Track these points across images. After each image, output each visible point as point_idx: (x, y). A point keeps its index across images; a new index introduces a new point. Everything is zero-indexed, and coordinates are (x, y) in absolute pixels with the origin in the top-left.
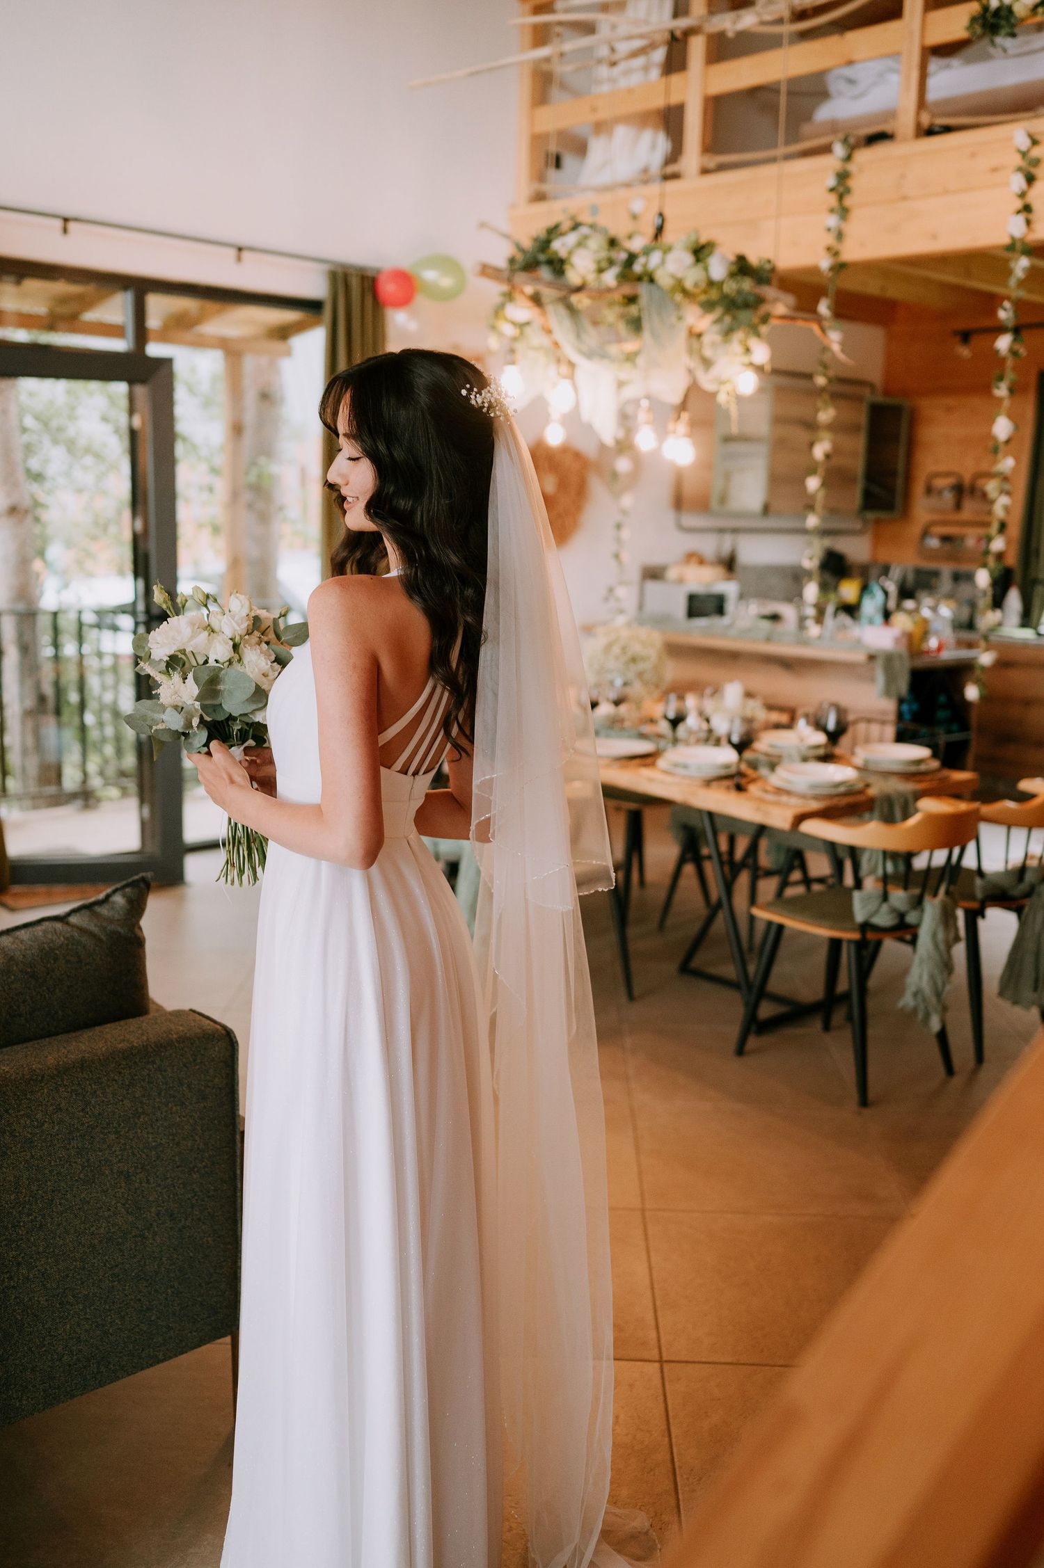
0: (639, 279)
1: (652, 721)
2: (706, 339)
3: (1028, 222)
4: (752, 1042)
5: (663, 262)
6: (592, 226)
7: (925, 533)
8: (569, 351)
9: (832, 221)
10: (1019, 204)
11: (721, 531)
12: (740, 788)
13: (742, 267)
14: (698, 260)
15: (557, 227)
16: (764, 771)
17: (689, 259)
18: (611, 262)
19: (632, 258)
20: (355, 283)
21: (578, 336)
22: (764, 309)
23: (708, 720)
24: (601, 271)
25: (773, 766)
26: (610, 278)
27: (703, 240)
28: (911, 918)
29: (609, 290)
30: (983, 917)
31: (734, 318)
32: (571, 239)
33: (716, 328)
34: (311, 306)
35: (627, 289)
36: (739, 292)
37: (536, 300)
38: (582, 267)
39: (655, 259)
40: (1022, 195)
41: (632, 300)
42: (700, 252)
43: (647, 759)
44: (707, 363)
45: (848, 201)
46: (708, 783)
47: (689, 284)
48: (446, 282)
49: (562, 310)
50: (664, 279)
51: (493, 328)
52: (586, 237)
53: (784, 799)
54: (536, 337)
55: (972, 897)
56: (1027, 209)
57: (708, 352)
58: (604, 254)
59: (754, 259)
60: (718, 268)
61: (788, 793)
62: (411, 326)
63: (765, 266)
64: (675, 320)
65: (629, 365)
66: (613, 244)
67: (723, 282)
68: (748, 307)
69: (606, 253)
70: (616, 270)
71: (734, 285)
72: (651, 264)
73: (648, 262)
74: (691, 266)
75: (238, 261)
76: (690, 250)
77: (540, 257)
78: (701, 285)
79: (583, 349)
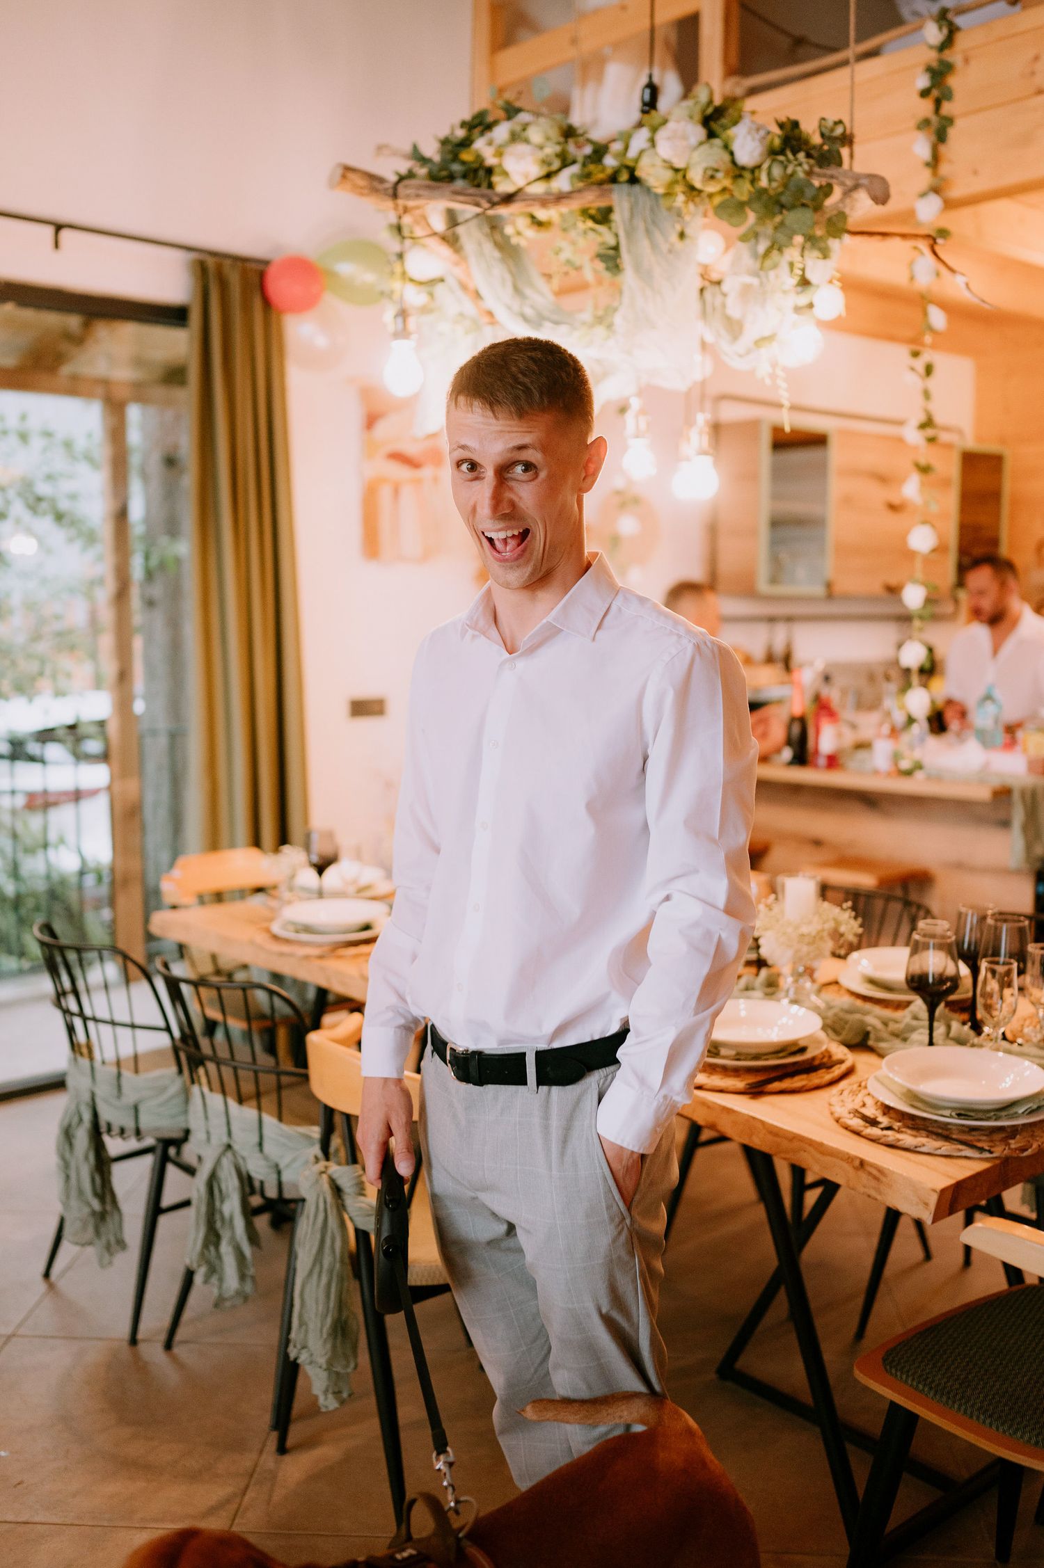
0: (613, 179)
2: (731, 284)
5: (652, 142)
9: (924, 142)
11: (772, 620)
13: (789, 139)
14: (711, 135)
15: (480, 116)
17: (696, 133)
18: (566, 161)
19: (600, 152)
20: (234, 277)
21: (517, 290)
22: (831, 207)
24: (548, 176)
27: (720, 98)
29: (560, 198)
31: (780, 225)
32: (501, 132)
34: (174, 315)
35: (591, 199)
36: (785, 181)
38: (518, 172)
39: (639, 144)
41: (603, 217)
42: (715, 121)
44: (734, 327)
47: (696, 177)
48: (368, 277)
49: (488, 247)
50: (654, 175)
52: (525, 127)
58: (551, 150)
59: (810, 129)
60: (747, 147)
62: (321, 341)
63: (832, 130)
64: (674, 238)
65: (600, 331)
66: (569, 133)
67: (759, 167)
68: (804, 205)
69: (558, 149)
70: (575, 169)
71: (777, 171)
72: (632, 153)
73: (626, 148)
74: (701, 144)
75: (57, 245)
76: (698, 117)
77: (456, 167)
78: (720, 175)
79: (529, 312)
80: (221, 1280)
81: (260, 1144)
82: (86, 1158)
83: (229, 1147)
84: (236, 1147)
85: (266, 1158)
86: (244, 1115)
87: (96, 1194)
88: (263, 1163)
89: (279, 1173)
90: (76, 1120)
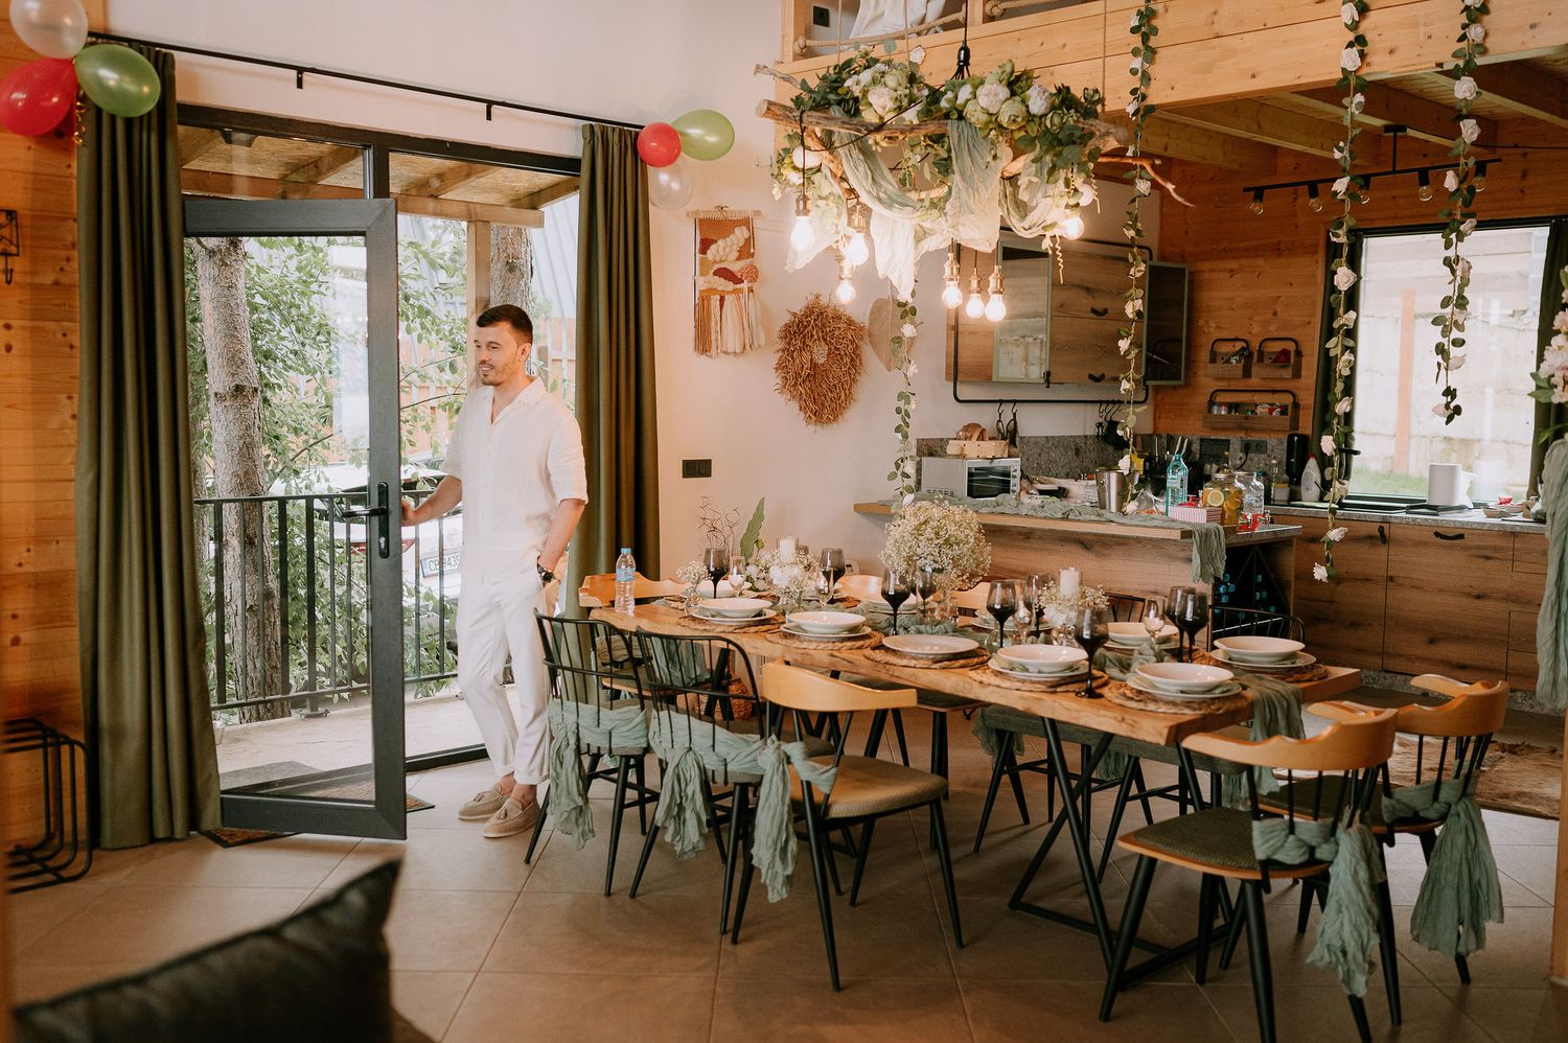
0: (947, 116)
1: (972, 613)
2: (1023, 181)
3: (1362, 55)
4: (1122, 1002)
5: (974, 97)
6: (889, 63)
7: (1211, 403)
8: (865, 198)
9: (1137, 63)
10: (1351, 36)
11: (998, 402)
12: (1092, 694)
13: (1064, 99)
14: (1013, 94)
15: (848, 63)
16: (1114, 672)
17: (1004, 92)
18: (912, 101)
19: (936, 94)
20: (614, 139)
21: (877, 182)
22: (1092, 144)
23: (1040, 613)
24: (900, 110)
25: (1125, 667)
26: (911, 116)
27: (1019, 69)
28: (1322, 853)
29: (913, 128)
30: (1392, 844)
31: (1058, 155)
32: (866, 76)
33: (1033, 168)
34: (568, 165)
35: (932, 128)
36: (1062, 126)
37: (828, 144)
38: (880, 103)
39: (964, 93)
40: (1354, 26)
41: (938, 139)
42: (1016, 84)
43: (972, 659)
44: (1023, 209)
45: (1153, 42)
46: (1054, 687)
47: (1004, 120)
48: (712, 139)
49: (855, 153)
50: (975, 114)
51: (778, 176)
52: (883, 74)
53: (1151, 707)
54: (825, 185)
55: (1378, 820)
56: (1360, 40)
57: (1023, 196)
58: (903, 91)
59: (1078, 92)
60: (1037, 104)
61: (1155, 700)
62: (675, 186)
63: (1092, 97)
64: (990, 159)
65: (935, 212)
66: (912, 79)
67: (1046, 115)
68: (1074, 143)
69: (907, 91)
70: (918, 107)
71: (1056, 120)
72: (960, 101)
73: (956, 97)
74: (1007, 99)
75: (489, 117)
76: (1004, 82)
77: (832, 97)
78: (1019, 119)
79: (882, 195)
80: (683, 838)
81: (713, 746)
82: (573, 768)
83: (690, 749)
84: (695, 748)
85: (717, 755)
86: (702, 728)
87: (580, 795)
88: (715, 758)
89: (726, 765)
90: (565, 743)
